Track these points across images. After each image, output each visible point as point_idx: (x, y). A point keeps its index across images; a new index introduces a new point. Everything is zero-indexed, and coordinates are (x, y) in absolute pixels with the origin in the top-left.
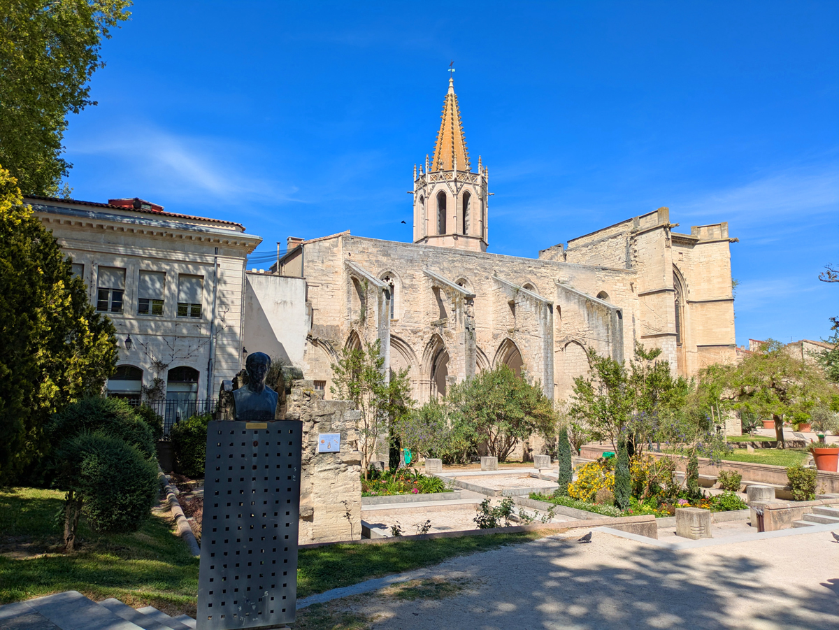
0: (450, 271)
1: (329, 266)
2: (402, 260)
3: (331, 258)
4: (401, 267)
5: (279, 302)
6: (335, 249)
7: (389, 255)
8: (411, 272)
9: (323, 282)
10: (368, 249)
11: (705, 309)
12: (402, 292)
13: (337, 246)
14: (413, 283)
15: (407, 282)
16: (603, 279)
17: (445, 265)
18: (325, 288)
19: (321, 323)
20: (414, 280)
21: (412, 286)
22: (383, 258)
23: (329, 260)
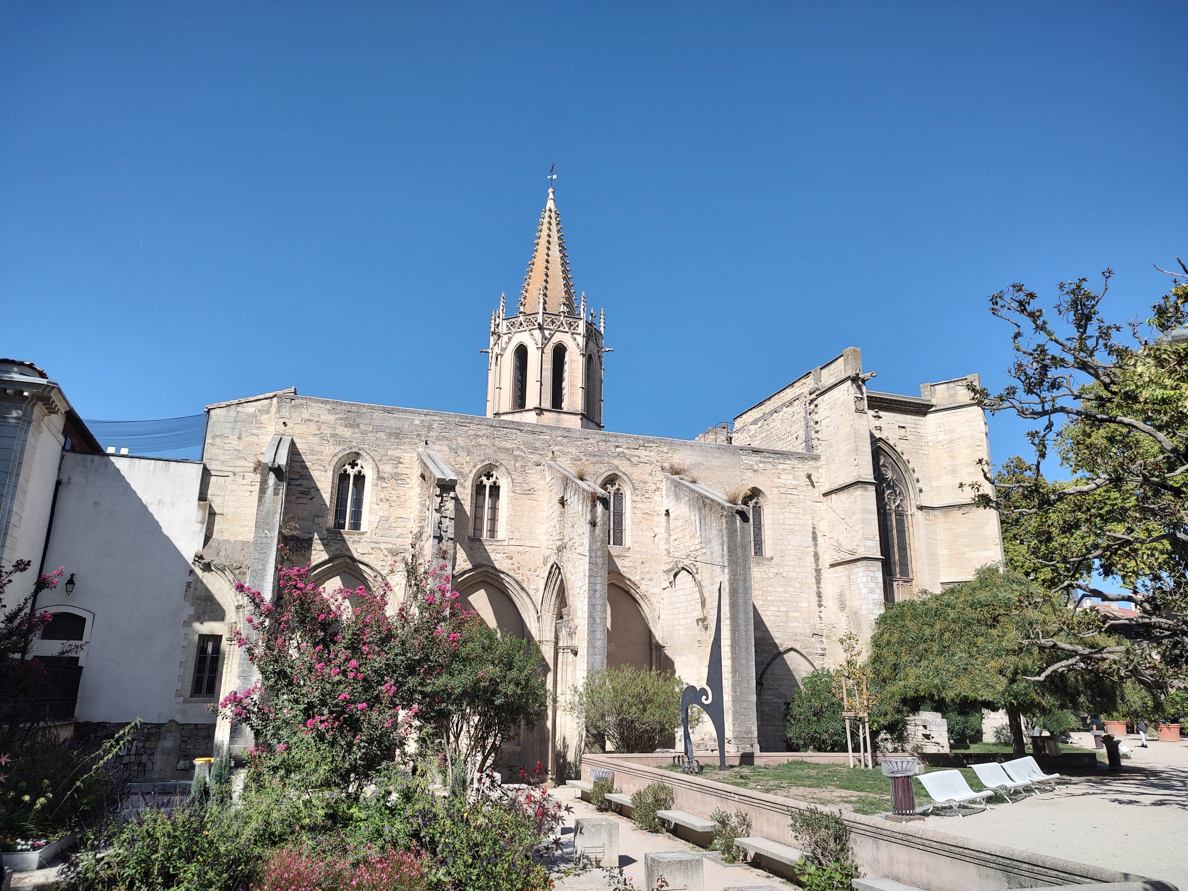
0: (469, 453)
1: (251, 444)
2: (382, 435)
3: (255, 431)
4: (378, 445)
5: (150, 500)
6: (264, 417)
7: (358, 426)
8: (396, 453)
9: (237, 470)
10: (319, 415)
11: (950, 520)
12: (377, 485)
13: (268, 412)
14: (399, 471)
15: (387, 469)
16: (756, 467)
17: (461, 441)
18: (242, 480)
19: (227, 536)
20: (400, 466)
21: (396, 477)
22: (346, 429)
23: (252, 434)
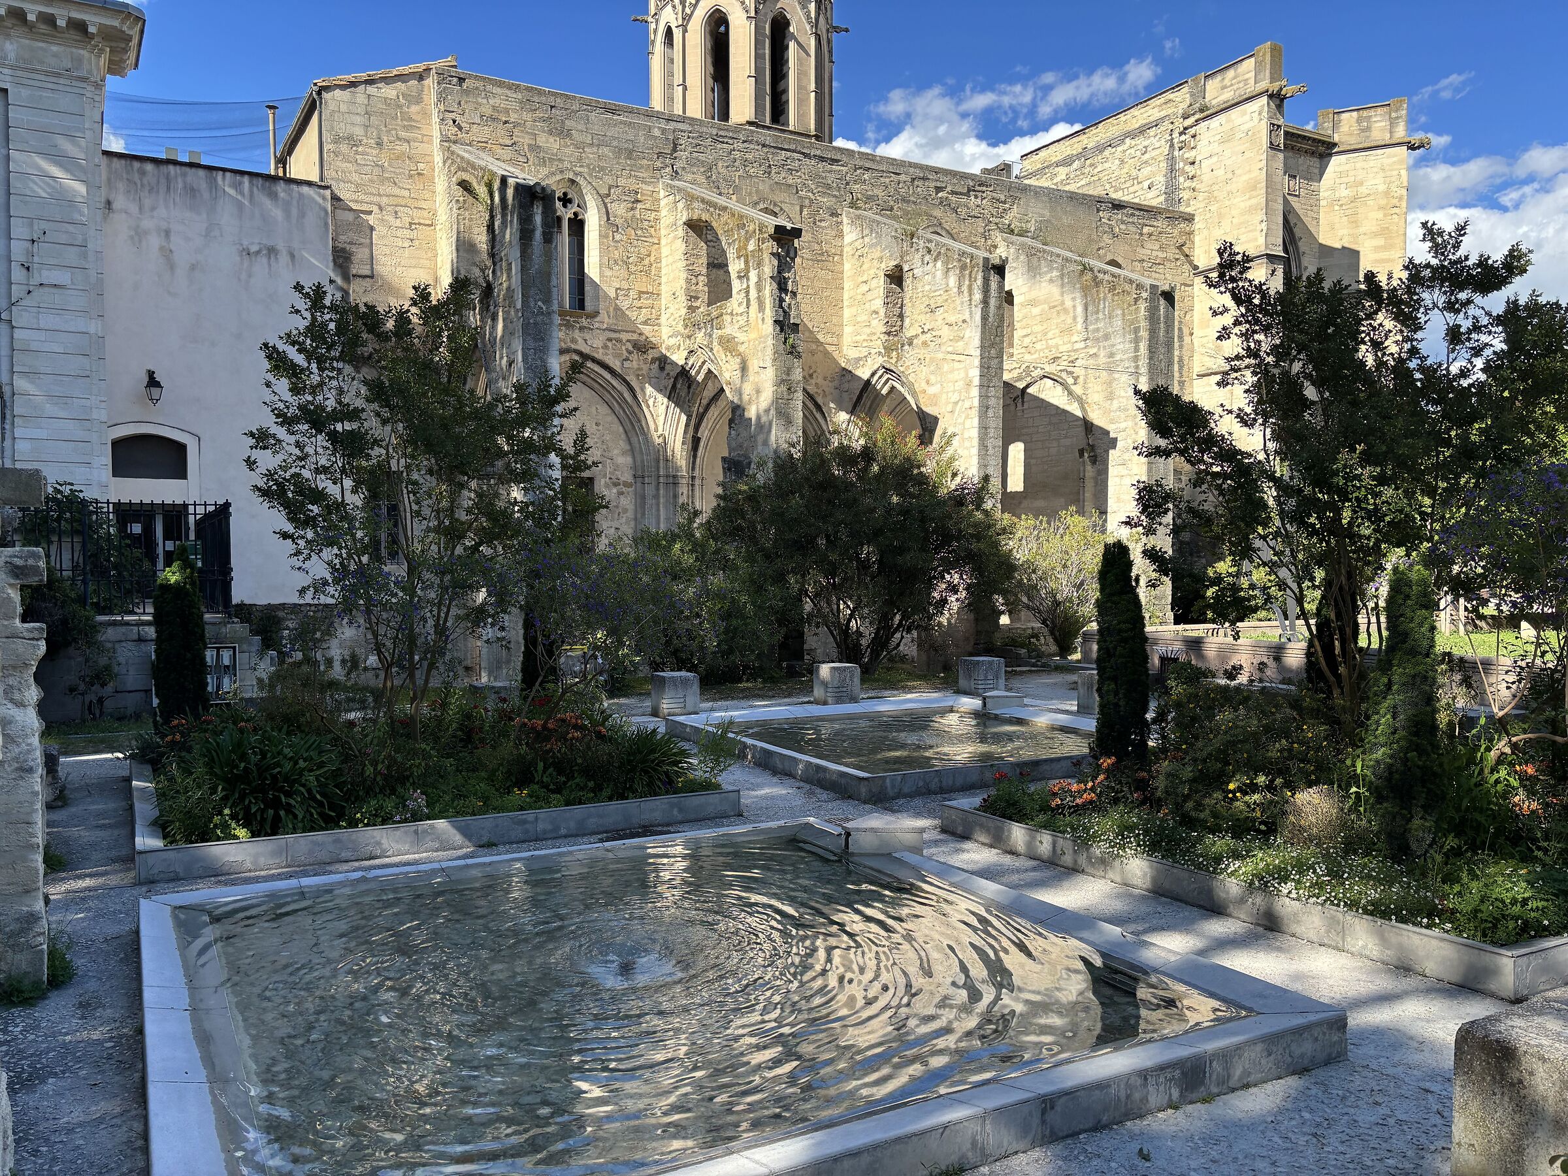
0: (735, 189)
1: (400, 156)
2: (606, 150)
3: (403, 134)
4: (602, 169)
5: (254, 248)
6: (414, 109)
7: (569, 135)
8: (632, 184)
9: (384, 200)
10: (507, 111)
12: (606, 237)
13: (418, 100)
14: (637, 214)
15: (620, 209)
16: (1116, 230)
17: (722, 168)
18: (391, 219)
20: (639, 205)
21: (634, 223)
22: (551, 140)
23: (399, 139)
